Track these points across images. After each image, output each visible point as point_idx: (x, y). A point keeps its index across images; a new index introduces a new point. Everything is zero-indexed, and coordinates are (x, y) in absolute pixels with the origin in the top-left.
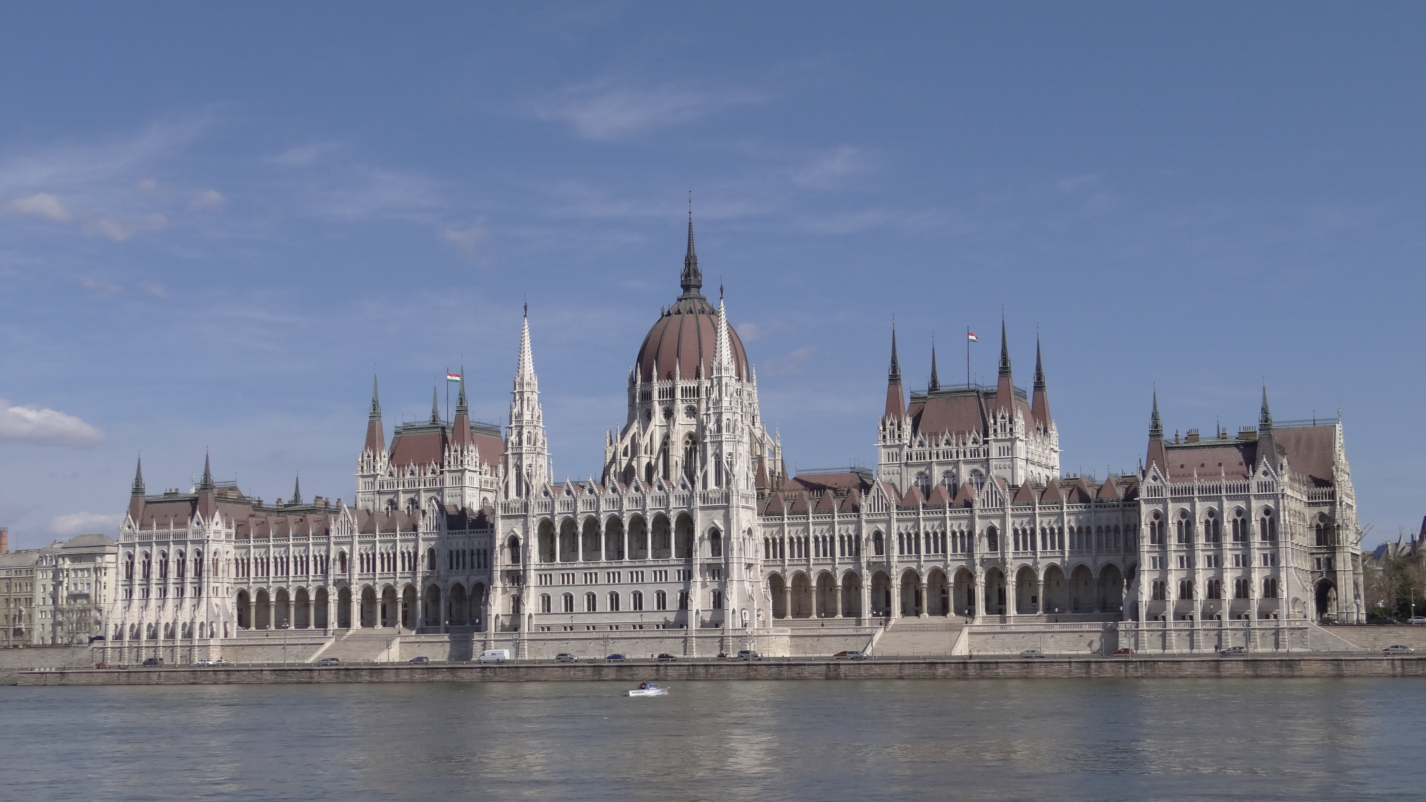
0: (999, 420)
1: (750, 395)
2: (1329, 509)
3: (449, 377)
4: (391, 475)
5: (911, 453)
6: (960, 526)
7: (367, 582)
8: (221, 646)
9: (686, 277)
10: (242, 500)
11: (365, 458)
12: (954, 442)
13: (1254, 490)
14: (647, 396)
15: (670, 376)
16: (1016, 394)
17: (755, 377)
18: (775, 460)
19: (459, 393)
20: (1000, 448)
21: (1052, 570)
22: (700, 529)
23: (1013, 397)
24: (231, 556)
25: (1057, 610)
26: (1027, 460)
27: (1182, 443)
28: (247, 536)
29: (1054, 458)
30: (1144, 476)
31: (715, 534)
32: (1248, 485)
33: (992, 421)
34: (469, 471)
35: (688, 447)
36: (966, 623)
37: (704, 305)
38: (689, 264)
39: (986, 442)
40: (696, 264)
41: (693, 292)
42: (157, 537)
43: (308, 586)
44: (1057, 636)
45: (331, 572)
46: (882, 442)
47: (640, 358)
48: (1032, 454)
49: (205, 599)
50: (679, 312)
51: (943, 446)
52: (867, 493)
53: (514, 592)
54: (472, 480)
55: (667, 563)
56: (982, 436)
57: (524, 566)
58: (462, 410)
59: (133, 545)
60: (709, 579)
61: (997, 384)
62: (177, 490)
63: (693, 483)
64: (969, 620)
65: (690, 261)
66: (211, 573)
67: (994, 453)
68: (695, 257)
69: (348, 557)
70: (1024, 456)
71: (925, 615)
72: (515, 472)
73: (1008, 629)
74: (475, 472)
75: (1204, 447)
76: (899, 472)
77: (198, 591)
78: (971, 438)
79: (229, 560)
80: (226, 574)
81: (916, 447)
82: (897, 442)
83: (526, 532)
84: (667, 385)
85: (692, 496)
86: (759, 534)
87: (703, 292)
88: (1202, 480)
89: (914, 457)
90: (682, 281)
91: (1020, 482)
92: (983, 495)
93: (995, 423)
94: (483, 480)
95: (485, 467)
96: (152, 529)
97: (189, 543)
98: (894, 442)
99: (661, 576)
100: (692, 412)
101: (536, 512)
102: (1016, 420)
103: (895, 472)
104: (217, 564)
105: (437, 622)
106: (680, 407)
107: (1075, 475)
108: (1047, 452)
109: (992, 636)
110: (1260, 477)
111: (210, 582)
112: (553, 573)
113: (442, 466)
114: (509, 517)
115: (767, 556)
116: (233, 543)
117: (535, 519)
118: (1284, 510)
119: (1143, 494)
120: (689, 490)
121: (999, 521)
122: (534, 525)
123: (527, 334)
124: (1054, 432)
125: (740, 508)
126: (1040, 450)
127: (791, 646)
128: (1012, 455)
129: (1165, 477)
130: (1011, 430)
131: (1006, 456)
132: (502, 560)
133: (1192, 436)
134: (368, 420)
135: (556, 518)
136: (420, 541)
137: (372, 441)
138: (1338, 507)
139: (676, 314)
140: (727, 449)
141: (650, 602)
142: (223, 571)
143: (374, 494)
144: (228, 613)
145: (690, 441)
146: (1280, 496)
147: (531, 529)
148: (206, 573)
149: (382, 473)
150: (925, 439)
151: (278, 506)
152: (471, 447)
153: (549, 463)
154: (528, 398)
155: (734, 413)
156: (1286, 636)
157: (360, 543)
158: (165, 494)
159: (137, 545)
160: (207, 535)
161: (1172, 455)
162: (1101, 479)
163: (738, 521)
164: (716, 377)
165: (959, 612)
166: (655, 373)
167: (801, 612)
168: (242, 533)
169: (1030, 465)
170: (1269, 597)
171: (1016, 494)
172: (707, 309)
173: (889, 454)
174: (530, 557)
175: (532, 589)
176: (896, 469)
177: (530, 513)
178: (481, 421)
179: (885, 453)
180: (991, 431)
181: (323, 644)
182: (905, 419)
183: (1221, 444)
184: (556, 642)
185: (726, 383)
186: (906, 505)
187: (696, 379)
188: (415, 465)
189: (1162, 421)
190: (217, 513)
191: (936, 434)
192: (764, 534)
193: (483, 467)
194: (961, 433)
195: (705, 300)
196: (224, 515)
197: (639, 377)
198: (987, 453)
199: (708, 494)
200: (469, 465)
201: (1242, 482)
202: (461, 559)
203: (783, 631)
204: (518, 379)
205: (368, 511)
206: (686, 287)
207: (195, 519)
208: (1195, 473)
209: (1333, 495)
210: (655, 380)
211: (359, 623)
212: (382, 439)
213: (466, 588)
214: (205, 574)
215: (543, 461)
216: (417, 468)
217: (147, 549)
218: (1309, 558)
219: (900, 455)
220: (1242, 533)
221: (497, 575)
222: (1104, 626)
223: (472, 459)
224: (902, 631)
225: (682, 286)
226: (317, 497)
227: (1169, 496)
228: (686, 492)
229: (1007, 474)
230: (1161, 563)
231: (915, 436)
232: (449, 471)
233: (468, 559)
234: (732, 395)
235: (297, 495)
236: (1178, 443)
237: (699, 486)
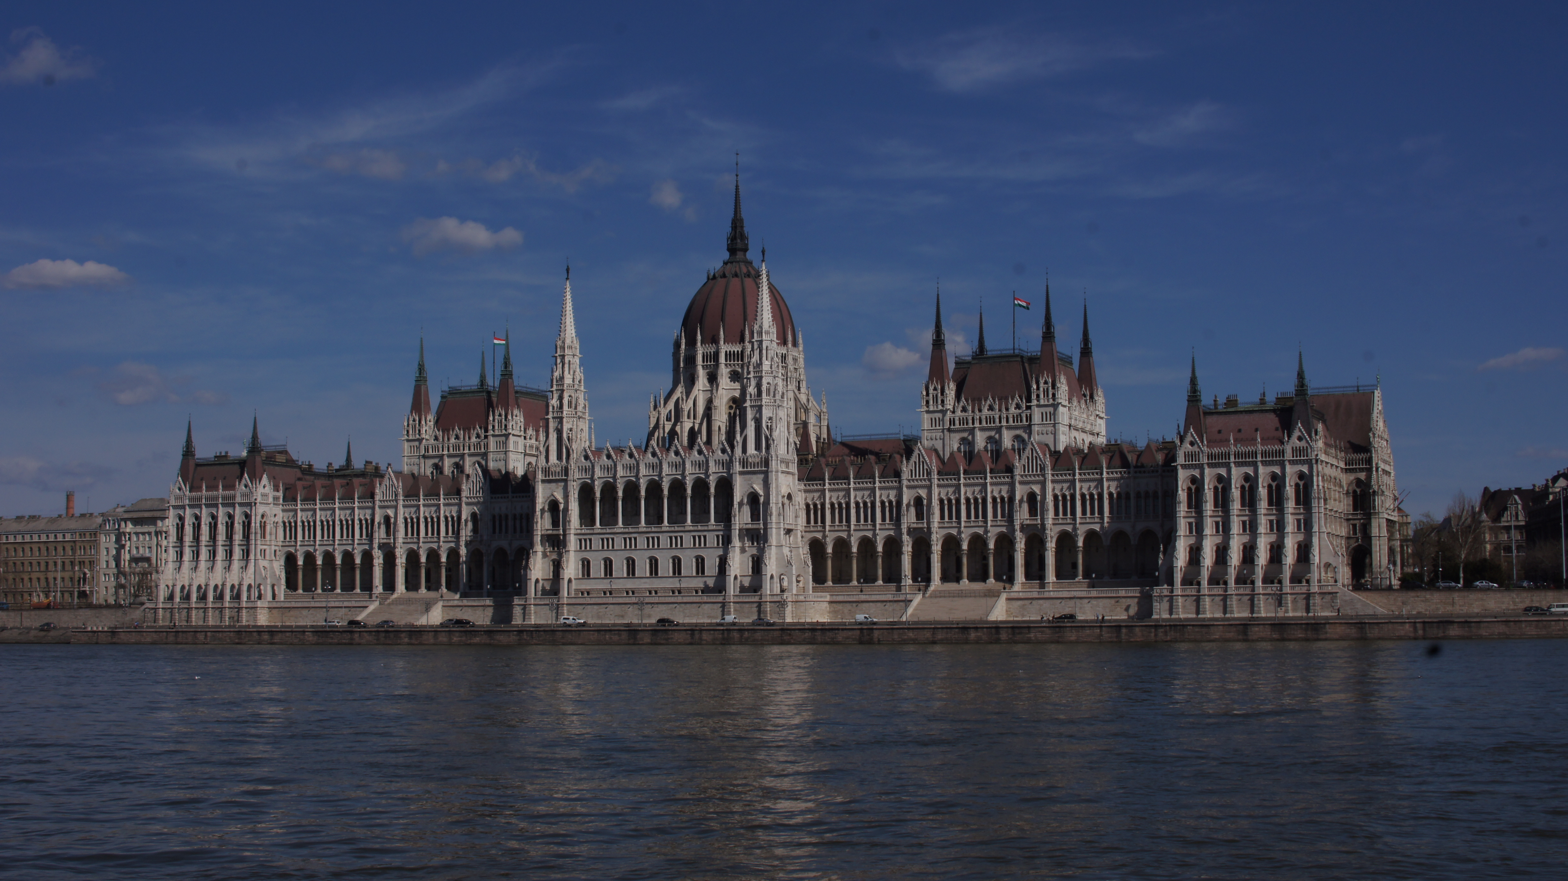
0: (1042, 385)
1: (795, 360)
2: (1366, 475)
3: (496, 342)
4: (436, 439)
5: (954, 419)
6: (1000, 492)
7: (412, 546)
8: (269, 608)
9: (732, 240)
10: (291, 463)
11: (411, 422)
12: (997, 407)
13: (1288, 455)
14: (691, 360)
15: (715, 340)
16: (1060, 359)
17: (801, 341)
18: (820, 426)
19: (503, 357)
20: (1042, 413)
21: (1091, 536)
22: (739, 493)
23: (1056, 362)
24: (279, 519)
25: (1094, 576)
26: (1070, 426)
27: (1220, 408)
28: (295, 500)
29: (1100, 425)
30: (1182, 441)
31: (753, 499)
32: (1283, 450)
33: (1035, 387)
34: (514, 435)
35: (732, 412)
36: (1004, 588)
37: (750, 269)
38: (736, 227)
39: (1029, 408)
40: (742, 227)
41: (740, 255)
42: (206, 499)
43: (353, 549)
44: (1094, 602)
45: (376, 535)
46: (925, 407)
47: (685, 324)
48: (1076, 420)
49: (253, 561)
50: (724, 276)
51: (985, 411)
52: (908, 459)
53: (554, 556)
54: (516, 444)
55: (706, 528)
56: (1024, 401)
57: (564, 530)
58: (507, 374)
59: (183, 507)
60: (747, 544)
61: (1040, 349)
62: (227, 453)
63: (732, 447)
64: (1007, 585)
65: (737, 224)
66: (259, 536)
67: (1037, 419)
68: (742, 220)
69: (392, 520)
70: (1066, 422)
71: (965, 581)
72: (555, 436)
73: (1046, 595)
74: (520, 436)
75: (1241, 412)
76: (942, 437)
77: (246, 554)
78: (1014, 403)
79: (277, 523)
80: (273, 537)
81: (959, 413)
82: (940, 407)
83: (566, 497)
84: (711, 349)
85: (731, 461)
86: (800, 499)
87: (749, 255)
88: (1239, 446)
89: (957, 422)
90: (728, 245)
91: (1061, 448)
92: (1024, 461)
93: (1038, 388)
94: (528, 445)
95: (530, 432)
96: (201, 491)
97: (237, 505)
98: (937, 407)
99: (700, 541)
100: (735, 376)
101: (577, 476)
102: (1058, 385)
103: (938, 437)
104: (265, 527)
105: (480, 586)
106: (724, 371)
107: (1116, 441)
108: (1092, 418)
109: (1030, 601)
110: (1295, 442)
111: (258, 544)
112: (593, 537)
113: (486, 431)
114: (550, 481)
115: (808, 522)
116: (281, 506)
117: (575, 483)
118: (1318, 476)
119: (1181, 460)
120: (728, 454)
121: (1039, 486)
122: (574, 490)
123: (568, 296)
124: (1100, 398)
125: (779, 474)
126: (1085, 416)
127: (829, 612)
128: (1055, 421)
129: (1202, 442)
130: (1054, 395)
131: (1048, 422)
132: (542, 524)
133: (1231, 402)
134: (413, 384)
135: (596, 483)
136: (464, 505)
137: (418, 405)
138: (1374, 473)
139: (721, 277)
140: (766, 413)
141: (689, 566)
142: (271, 534)
143: (419, 458)
144: (276, 575)
145: (734, 406)
146: (1314, 461)
147: (571, 494)
148: (253, 535)
149: (427, 437)
150: (968, 404)
151: (328, 470)
152: (516, 412)
153: (590, 428)
154: (569, 361)
155: (775, 377)
156: (1317, 600)
157: (404, 506)
158: (216, 457)
159: (187, 507)
160: (255, 497)
161: (1210, 420)
162: (1141, 444)
163: (777, 487)
164: (757, 341)
165: (998, 578)
166: (699, 337)
167: (842, 578)
168: (290, 497)
169: (1073, 432)
170: (1301, 562)
171: (1057, 460)
172: (753, 272)
173: (932, 419)
174: (569, 521)
175: (572, 554)
176: (939, 434)
177: (570, 477)
178: (528, 386)
179: (927, 419)
180: (1034, 397)
181: (366, 607)
182: (948, 384)
183: (1260, 409)
184: (595, 607)
185: (767, 347)
186: (947, 469)
187: (740, 343)
188: (460, 430)
189: (1201, 385)
190: (265, 476)
191: (980, 400)
192: (806, 499)
193: (528, 432)
194: (1004, 399)
195: (751, 263)
196: (273, 478)
197: (683, 341)
198: (1029, 418)
199: (747, 459)
200: (513, 429)
201: (1277, 447)
202: (504, 523)
203: (822, 597)
204: (559, 343)
205: (413, 475)
206: (732, 250)
207: (243, 482)
208: (1231, 438)
209: (1369, 461)
210: (699, 344)
211: (404, 587)
212: (428, 403)
213: (509, 552)
214: (252, 537)
215: (584, 425)
216: (462, 432)
217: (197, 511)
218: (1345, 524)
219: (943, 420)
220: (1277, 499)
221: (538, 539)
222: (1141, 592)
223: (517, 424)
224: (940, 597)
225: (728, 250)
226: (367, 462)
227: (1206, 461)
228: (726, 457)
229: (1049, 440)
230: (1197, 529)
231: (958, 402)
232: (493, 436)
233: (510, 523)
234: (772, 359)
235: (348, 460)
236: (1216, 408)
237: (738, 451)
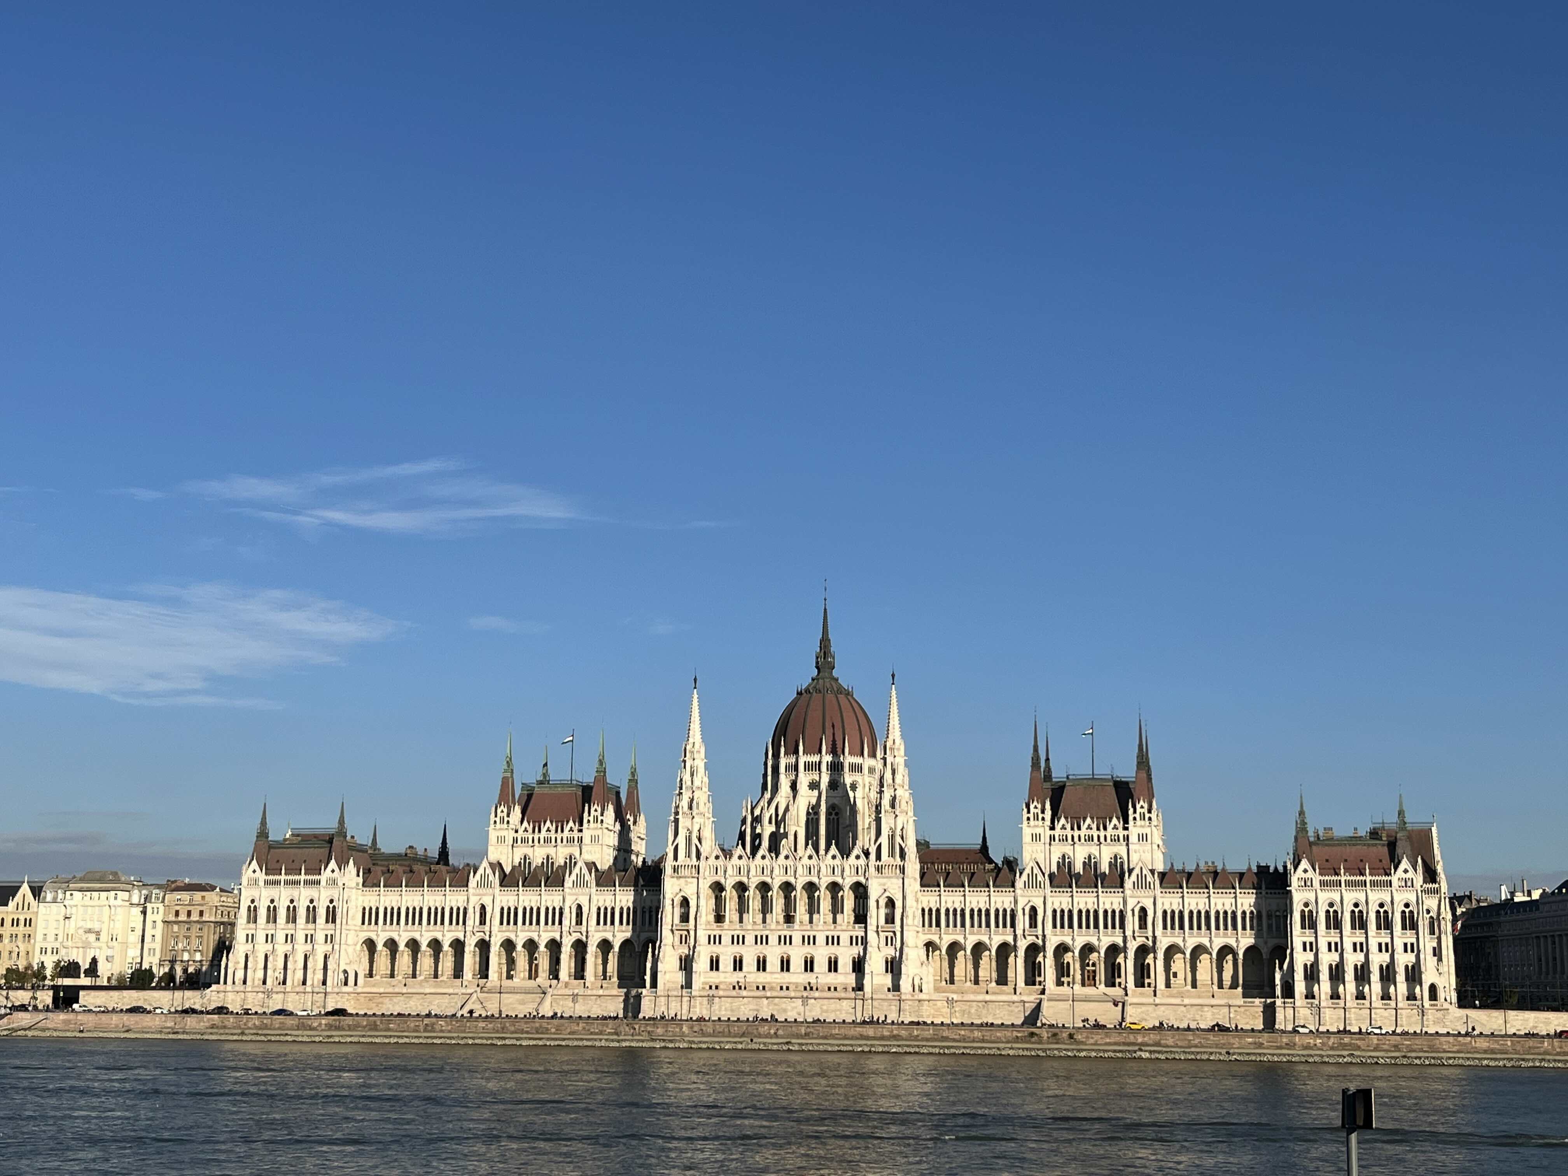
0: (1139, 810)
4: (526, 830)
5: (1054, 835)
6: (1112, 905)
7: (507, 934)
9: (820, 658)
12: (1095, 827)
13: (1395, 885)
14: (776, 770)
19: (599, 757)
20: (1139, 834)
21: (1199, 948)
22: (875, 898)
27: (1322, 840)
28: (371, 885)
30: (1296, 868)
31: (888, 903)
32: (1391, 881)
33: (1132, 810)
34: (608, 830)
35: (831, 817)
38: (824, 647)
39: (1126, 829)
40: (829, 647)
41: (826, 672)
42: (287, 882)
43: (442, 936)
45: (469, 923)
46: (1026, 823)
49: (337, 946)
50: (817, 690)
51: (1084, 830)
53: (682, 950)
55: (839, 929)
56: (1122, 822)
58: (602, 770)
59: (258, 889)
60: (882, 945)
61: (1132, 775)
63: (867, 854)
65: (825, 643)
66: (342, 921)
67: (1133, 839)
68: (829, 640)
69: (488, 909)
71: (1078, 987)
75: (1345, 844)
78: (1112, 824)
81: (1058, 831)
82: (1040, 824)
83: (697, 893)
85: (866, 866)
88: (1348, 874)
89: (1057, 838)
92: (1134, 878)
93: (1135, 812)
97: (322, 890)
99: (833, 940)
100: (834, 785)
101: (707, 874)
106: (826, 780)
110: (1401, 874)
112: (722, 933)
113: (581, 825)
114: (679, 878)
115: (924, 924)
116: (361, 891)
117: (706, 881)
119: (1295, 885)
120: (863, 860)
121: (1149, 901)
122: (706, 887)
123: (695, 704)
125: (912, 880)
128: (1151, 841)
129: (1315, 870)
130: (1150, 818)
132: (671, 918)
134: (502, 774)
135: (728, 881)
136: (567, 896)
137: (506, 797)
139: (814, 693)
140: (899, 823)
141: (821, 964)
143: (507, 848)
144: (355, 961)
146: (1419, 892)
147: (703, 891)
148: (339, 919)
149: (516, 828)
150: (1066, 823)
154: (697, 765)
157: (501, 895)
160: (343, 882)
161: (1318, 850)
166: (801, 748)
168: (369, 881)
170: (1409, 981)
173: (1032, 834)
174: (700, 917)
175: (702, 948)
176: (1039, 849)
177: (702, 875)
179: (1029, 834)
180: (1131, 818)
183: (1357, 842)
184: (729, 1000)
185: (898, 762)
187: (840, 755)
188: (552, 822)
189: (1307, 818)
190: (351, 862)
191: (1078, 820)
192: (921, 903)
193: (616, 827)
194: (1101, 820)
196: (355, 864)
197: (782, 749)
198: (1127, 838)
200: (608, 824)
201: (1385, 878)
202: (609, 915)
206: (820, 668)
207: (330, 867)
208: (1341, 868)
212: (513, 795)
213: (613, 944)
216: (554, 825)
217: (274, 894)
219: (1045, 836)
220: (1385, 923)
221: (665, 931)
222: (1263, 1003)
223: (610, 819)
225: (817, 667)
227: (1319, 887)
228: (860, 863)
230: (1311, 947)
233: (617, 915)
237: (873, 856)
